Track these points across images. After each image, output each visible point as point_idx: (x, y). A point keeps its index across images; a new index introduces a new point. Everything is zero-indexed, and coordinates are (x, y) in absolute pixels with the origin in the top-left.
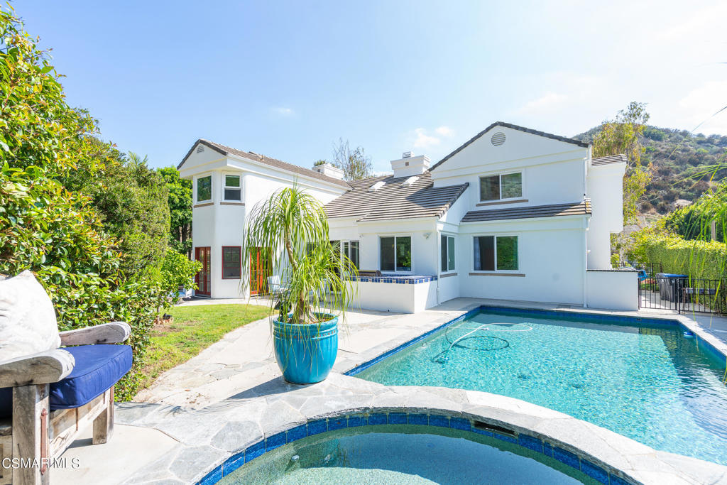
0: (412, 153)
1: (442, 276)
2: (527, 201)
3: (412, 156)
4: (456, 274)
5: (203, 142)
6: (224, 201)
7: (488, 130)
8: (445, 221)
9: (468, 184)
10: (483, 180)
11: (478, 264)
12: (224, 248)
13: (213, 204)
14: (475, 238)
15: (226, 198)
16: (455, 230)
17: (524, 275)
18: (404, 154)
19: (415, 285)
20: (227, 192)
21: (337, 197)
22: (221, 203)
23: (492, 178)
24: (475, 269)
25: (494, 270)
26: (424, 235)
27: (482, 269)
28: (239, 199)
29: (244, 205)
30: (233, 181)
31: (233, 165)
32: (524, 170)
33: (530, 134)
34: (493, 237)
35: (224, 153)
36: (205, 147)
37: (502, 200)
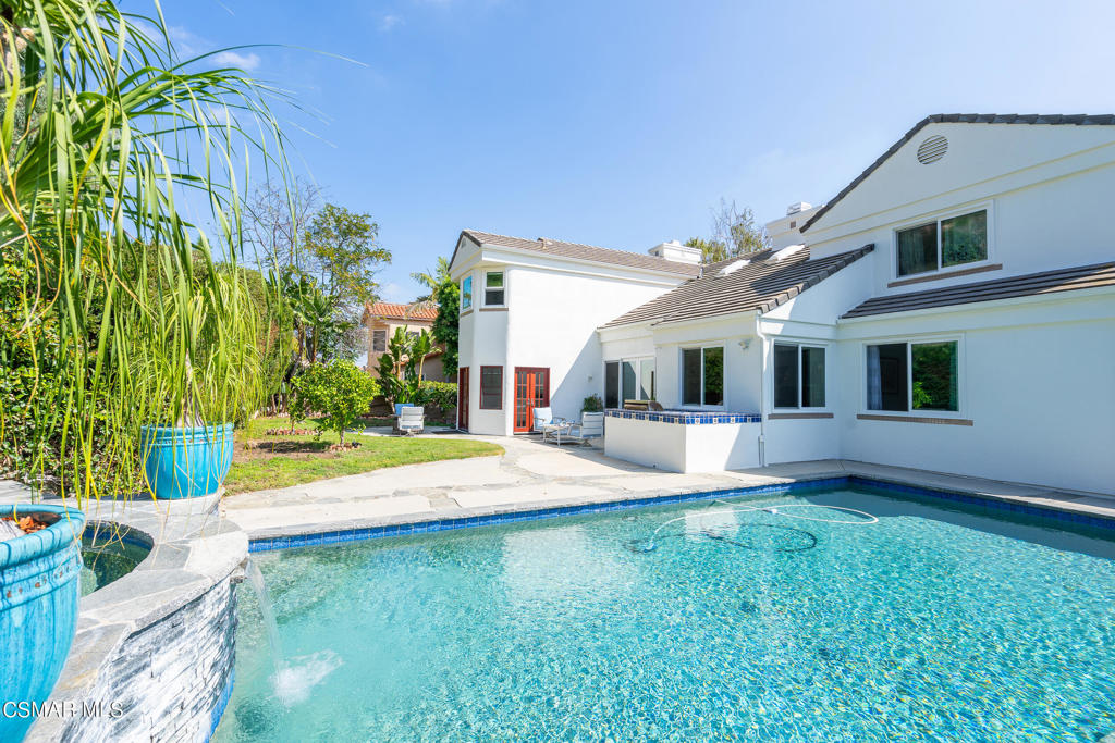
0: (804, 204)
1: (772, 417)
2: (999, 267)
3: (803, 210)
4: (830, 416)
5: (464, 233)
6: (484, 306)
7: (909, 136)
8: (787, 318)
9: (871, 248)
10: (902, 236)
11: (877, 398)
12: (482, 367)
13: (471, 312)
14: (869, 347)
15: (487, 303)
16: (827, 333)
17: (970, 423)
18: (791, 208)
19: (689, 427)
20: (488, 294)
21: (668, 291)
22: (481, 310)
23: (920, 229)
24: (870, 408)
25: (906, 409)
26: (740, 344)
27: (885, 407)
28: (502, 303)
29: (507, 310)
30: (495, 278)
31: (490, 258)
32: (992, 202)
33: (1005, 125)
34: (904, 346)
35: (479, 244)
36: (467, 239)
37: (941, 270)
